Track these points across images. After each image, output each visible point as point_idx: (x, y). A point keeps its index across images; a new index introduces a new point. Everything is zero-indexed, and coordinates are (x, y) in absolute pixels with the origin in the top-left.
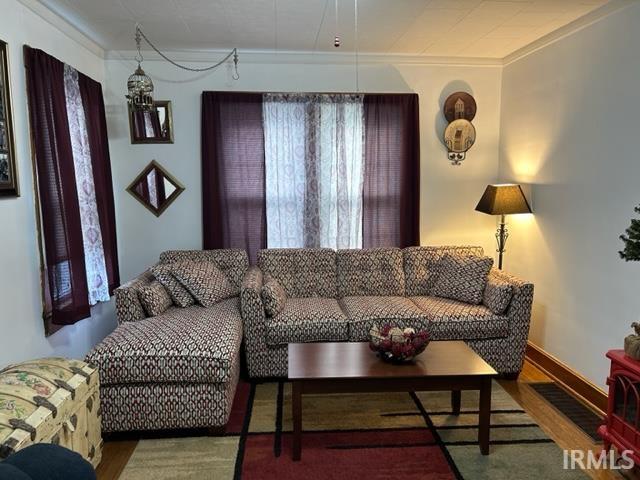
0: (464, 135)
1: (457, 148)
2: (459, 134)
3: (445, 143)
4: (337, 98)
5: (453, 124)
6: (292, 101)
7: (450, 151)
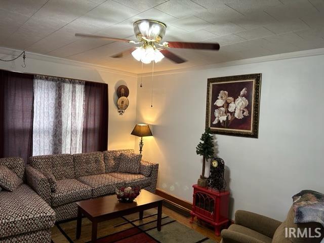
0: (125, 103)
1: (122, 108)
2: (123, 102)
3: (117, 106)
4: (73, 82)
5: (121, 98)
6: (50, 80)
7: (119, 109)
